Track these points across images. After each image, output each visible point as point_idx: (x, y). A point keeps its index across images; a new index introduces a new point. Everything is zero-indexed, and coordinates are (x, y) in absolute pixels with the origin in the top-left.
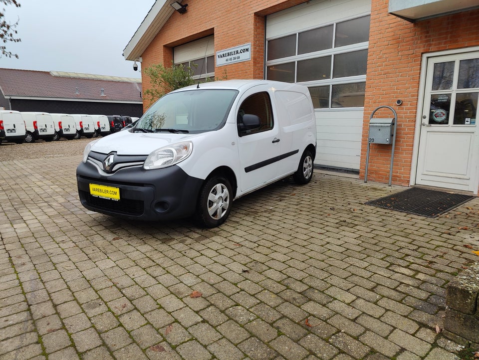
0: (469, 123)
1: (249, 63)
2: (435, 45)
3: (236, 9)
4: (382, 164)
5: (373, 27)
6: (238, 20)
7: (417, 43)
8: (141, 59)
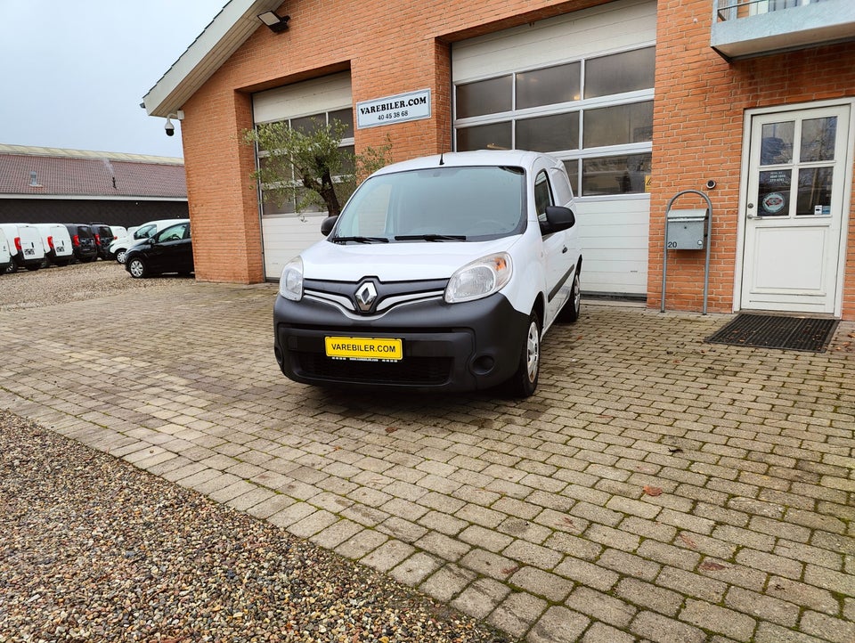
0: (820, 212)
1: (429, 123)
2: (765, 96)
3: (397, 30)
4: (687, 282)
5: (662, 67)
6: (403, 48)
7: (736, 94)
8: (181, 115)
